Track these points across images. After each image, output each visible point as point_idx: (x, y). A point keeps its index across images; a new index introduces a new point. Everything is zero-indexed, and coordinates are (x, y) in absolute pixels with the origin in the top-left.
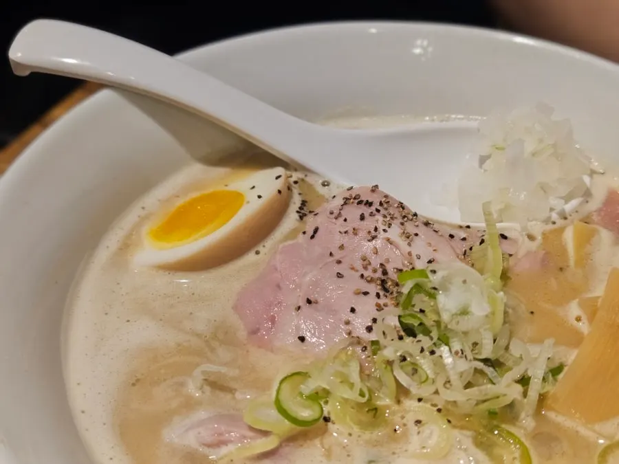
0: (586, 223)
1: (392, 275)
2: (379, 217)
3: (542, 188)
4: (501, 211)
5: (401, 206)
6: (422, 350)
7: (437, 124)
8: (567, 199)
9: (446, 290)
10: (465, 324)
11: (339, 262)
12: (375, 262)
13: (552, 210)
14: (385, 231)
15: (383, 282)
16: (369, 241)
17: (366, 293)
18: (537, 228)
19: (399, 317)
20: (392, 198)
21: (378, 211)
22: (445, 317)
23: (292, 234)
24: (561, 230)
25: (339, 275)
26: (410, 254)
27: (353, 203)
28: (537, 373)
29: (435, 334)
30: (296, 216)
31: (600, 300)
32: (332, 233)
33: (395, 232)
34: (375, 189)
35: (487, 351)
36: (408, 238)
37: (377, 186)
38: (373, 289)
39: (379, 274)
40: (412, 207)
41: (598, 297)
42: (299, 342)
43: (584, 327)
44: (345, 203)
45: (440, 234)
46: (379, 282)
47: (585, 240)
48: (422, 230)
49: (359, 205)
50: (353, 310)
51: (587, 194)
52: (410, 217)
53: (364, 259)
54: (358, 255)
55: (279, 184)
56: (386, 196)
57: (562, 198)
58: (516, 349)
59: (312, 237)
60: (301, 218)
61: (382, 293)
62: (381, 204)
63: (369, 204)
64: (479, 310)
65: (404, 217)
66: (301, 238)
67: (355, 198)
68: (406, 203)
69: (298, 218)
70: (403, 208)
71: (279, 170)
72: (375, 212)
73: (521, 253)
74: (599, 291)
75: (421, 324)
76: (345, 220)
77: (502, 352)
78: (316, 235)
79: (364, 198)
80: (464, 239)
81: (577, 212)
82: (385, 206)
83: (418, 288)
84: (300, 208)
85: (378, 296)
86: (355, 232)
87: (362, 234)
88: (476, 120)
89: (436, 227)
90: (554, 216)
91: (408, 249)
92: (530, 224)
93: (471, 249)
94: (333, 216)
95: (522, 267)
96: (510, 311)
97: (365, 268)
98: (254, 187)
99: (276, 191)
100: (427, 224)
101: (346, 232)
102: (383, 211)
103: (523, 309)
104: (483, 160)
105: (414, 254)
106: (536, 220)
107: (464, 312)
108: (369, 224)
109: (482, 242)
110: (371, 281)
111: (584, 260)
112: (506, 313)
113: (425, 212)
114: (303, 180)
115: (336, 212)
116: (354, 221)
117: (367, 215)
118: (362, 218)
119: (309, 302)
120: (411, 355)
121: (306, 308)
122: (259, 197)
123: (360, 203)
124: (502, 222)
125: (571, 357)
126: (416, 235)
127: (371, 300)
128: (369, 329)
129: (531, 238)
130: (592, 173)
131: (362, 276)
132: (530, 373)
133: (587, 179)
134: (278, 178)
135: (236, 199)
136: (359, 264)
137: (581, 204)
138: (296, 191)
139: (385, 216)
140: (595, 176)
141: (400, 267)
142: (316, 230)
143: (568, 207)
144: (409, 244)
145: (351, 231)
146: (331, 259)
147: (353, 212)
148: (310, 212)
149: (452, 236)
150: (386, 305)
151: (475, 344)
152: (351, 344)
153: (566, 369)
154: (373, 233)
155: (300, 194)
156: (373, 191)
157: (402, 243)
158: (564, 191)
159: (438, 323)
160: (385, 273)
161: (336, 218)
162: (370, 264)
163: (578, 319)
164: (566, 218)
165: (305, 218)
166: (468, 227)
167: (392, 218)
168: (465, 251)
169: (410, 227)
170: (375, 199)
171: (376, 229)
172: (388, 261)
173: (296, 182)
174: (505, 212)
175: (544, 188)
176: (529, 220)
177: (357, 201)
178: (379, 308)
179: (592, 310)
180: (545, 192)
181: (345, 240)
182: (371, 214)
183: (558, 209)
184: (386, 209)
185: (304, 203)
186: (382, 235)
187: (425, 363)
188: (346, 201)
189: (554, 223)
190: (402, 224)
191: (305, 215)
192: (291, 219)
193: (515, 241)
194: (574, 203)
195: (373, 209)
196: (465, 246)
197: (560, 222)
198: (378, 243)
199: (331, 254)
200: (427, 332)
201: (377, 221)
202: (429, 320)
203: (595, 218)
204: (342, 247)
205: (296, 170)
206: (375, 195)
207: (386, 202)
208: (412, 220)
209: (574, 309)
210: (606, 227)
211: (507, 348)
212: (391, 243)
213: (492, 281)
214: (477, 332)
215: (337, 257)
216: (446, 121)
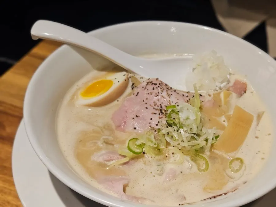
0: (228, 91)
1: (164, 108)
2: (159, 89)
3: (213, 79)
4: (200, 87)
5: (166, 85)
6: (174, 131)
7: (178, 57)
8: (222, 83)
9: (182, 112)
10: (188, 122)
11: (146, 104)
12: (158, 104)
13: (217, 86)
14: (161, 93)
15: (161, 110)
16: (156, 96)
17: (155, 114)
18: (212, 92)
19: (167, 121)
20: (163, 82)
21: (159, 87)
22: (182, 120)
23: (130, 95)
24: (220, 93)
25: (147, 108)
26: (170, 101)
27: (150, 84)
28: (210, 138)
29: (178, 126)
30: (131, 88)
31: (231, 116)
32: (143, 94)
33: (164, 94)
34: (157, 79)
35: (195, 131)
36: (169, 95)
37: (158, 78)
38: (158, 112)
39: (160, 108)
40: (170, 85)
41: (231, 115)
42: (134, 129)
43: (226, 124)
44: (147, 84)
45: (179, 94)
46: (160, 110)
47: (227, 96)
48: (174, 93)
49: (152, 85)
50: (151, 119)
51: (229, 82)
52: (169, 88)
53: (154, 103)
54: (153, 101)
55: (125, 77)
56: (161, 82)
57: (220, 82)
58: (204, 131)
59: (137, 95)
60: (133, 89)
61: (161, 114)
62: (160, 84)
63: (156, 84)
64: (192, 117)
65: (167, 89)
66: (133, 96)
67: (151, 82)
68: (168, 84)
69: (132, 89)
70: (167, 86)
71: (124, 73)
72: (157, 87)
73: (207, 100)
74: (231, 113)
75: (174, 123)
76: (148, 90)
77: (200, 131)
78: (138, 95)
79: (154, 83)
80: (187, 96)
81: (225, 87)
82: (161, 85)
83: (173, 111)
84: (132, 86)
85: (159, 114)
86: (151, 93)
87: (154, 94)
88: (191, 56)
89: (178, 92)
90: (217, 88)
91: (169, 99)
93: (190, 99)
94: (144, 88)
95: (207, 105)
96: (202, 119)
97: (155, 105)
98: (116, 79)
99: (124, 80)
100: (175, 91)
101: (148, 94)
102: (160, 87)
103: (207, 119)
104: (194, 69)
105: (171, 101)
106: (210, 90)
107: (188, 118)
108: (156, 91)
109: (193, 96)
110: (157, 110)
111: (227, 103)
112: (201, 120)
113: (174, 87)
114: (133, 76)
116: (151, 90)
117: (155, 88)
118: (153, 89)
119: (137, 116)
120: (171, 133)
121: (136, 118)
122: (119, 82)
123: (152, 84)
124: (200, 90)
125: (220, 133)
126: (172, 95)
127: (157, 116)
128: (157, 125)
129: (210, 95)
130: (230, 74)
131: (154, 108)
132: (208, 138)
133: (228, 76)
134: (124, 75)
135: (110, 83)
136: (153, 104)
137: (227, 84)
138: (130, 80)
139: (161, 88)
140: (231, 75)
141: (166, 105)
142: (138, 93)
143: (222, 85)
144: (169, 98)
145: (150, 93)
146: (143, 103)
147: (150, 87)
148: (136, 87)
149: (183, 95)
150: (162, 117)
151: (191, 129)
152: (151, 130)
153: (220, 137)
154: (157, 94)
155: (132, 81)
156: (157, 80)
157: (167, 97)
158: (221, 80)
159: (179, 123)
160: (161, 107)
161: (145, 89)
162: (156, 104)
163: (224, 121)
164: (221, 89)
165: (134, 89)
166: (189, 92)
167: (163, 89)
168: (188, 100)
169: (170, 92)
170: (158, 83)
171: (158, 93)
172: (162, 103)
173: (130, 77)
174: (201, 87)
175: (214, 79)
176: (209, 90)
177: (151, 83)
178: (160, 118)
179: (228, 118)
180: (214, 80)
181: (147, 96)
182: (157, 88)
183: (219, 86)
184: (161, 86)
185: (133, 84)
186: (160, 95)
187: (175, 135)
188: (148, 83)
189: (217, 91)
190: (167, 91)
191: (134, 88)
192: (129, 89)
193: (204, 97)
194: (224, 84)
195: (157, 86)
196: (188, 98)
197: (219, 91)
198: (159, 97)
199: (143, 101)
200: (176, 125)
201: (159, 90)
202: (176, 121)
203: (231, 89)
204: (147, 99)
205: (130, 73)
206: (157, 81)
207: (161, 84)
208: (170, 90)
209: (223, 118)
210: (234, 92)
211: (201, 130)
212: (163, 97)
213: (196, 109)
214: (192, 125)
215: (145, 102)
216: (181, 56)
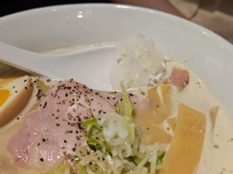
0: (165, 84)
1: (83, 120)
2: (74, 94)
3: (145, 71)
4: (129, 84)
5: (85, 87)
6: (99, 159)
7: (97, 48)
8: (156, 74)
9: (107, 127)
10: (117, 142)
11: (57, 118)
12: (74, 115)
13: (150, 80)
14: (77, 100)
15: (79, 125)
16: (71, 106)
17: (71, 132)
18: (145, 89)
19: (88, 142)
20: (80, 84)
21: (74, 91)
22: (108, 140)
23: (35, 107)
24: (156, 88)
25: (58, 125)
26: (90, 109)
27: (62, 88)
28: (153, 159)
29: (104, 150)
30: (36, 98)
31: (176, 119)
32: (53, 104)
33: (82, 100)
34: (71, 81)
35: (129, 153)
36: (89, 102)
37: (72, 79)
38: (75, 129)
39: (77, 121)
40: (90, 86)
41: (175, 118)
42: (40, 161)
43: (171, 132)
44: (58, 89)
45: (103, 97)
46: (77, 125)
47: (166, 91)
48: (95, 97)
49: (65, 89)
50: (65, 142)
51: (164, 71)
52: (89, 92)
53: (69, 115)
54: (67, 113)
55: (26, 84)
56: (77, 83)
57: (154, 74)
58: (142, 150)
59: (44, 107)
60: (39, 98)
61: (78, 130)
62: (75, 87)
63: (69, 88)
64: (123, 134)
65: (86, 92)
66: (39, 108)
67: (63, 86)
68: (87, 85)
69: (37, 99)
70: (85, 88)
71: (26, 77)
72: (72, 91)
73: (140, 101)
74: (175, 114)
75: (97, 145)
76: (59, 97)
77: (136, 152)
78: (46, 106)
79: (67, 86)
80: (114, 98)
81: (161, 79)
82: (77, 88)
83: (94, 127)
84: (38, 94)
85: (77, 132)
86: (64, 102)
87: (67, 103)
88: (113, 44)
89: (101, 94)
90: (152, 82)
91: (89, 107)
92: (142, 87)
93: (117, 103)
94: (53, 96)
95: (141, 108)
96: (138, 130)
97: (70, 119)
98: (14, 87)
99: (24, 88)
100: (97, 94)
101: (60, 103)
102: (76, 91)
103: (144, 128)
104: (119, 61)
105: (92, 109)
106: (144, 85)
107: (116, 137)
108: (70, 98)
109: (122, 100)
110: (73, 125)
111: (167, 100)
112: (136, 131)
113: (95, 88)
114: (38, 80)
115: (54, 94)
116: (63, 97)
117: (68, 93)
118: (67, 95)
119: (44, 140)
120: (94, 161)
121: (43, 144)
122: (16, 92)
123: (65, 88)
124: (130, 88)
125: (167, 148)
126: (92, 100)
127: (74, 135)
128: (74, 150)
129: (143, 93)
130: (165, 61)
131: (69, 123)
132: (150, 161)
133: (163, 64)
134: (25, 81)
135: (6, 93)
136: (66, 117)
137: (162, 76)
138: (35, 86)
139: (77, 93)
140: (167, 63)
141: (86, 116)
142: (46, 104)
143: (157, 78)
144: (89, 105)
145: (62, 102)
146: (54, 117)
147: (62, 93)
148: (43, 95)
149: (108, 98)
150: (81, 136)
151: (123, 151)
152: (66, 159)
153: (166, 155)
154: (72, 102)
155: (37, 87)
156: (71, 82)
157: (86, 105)
158: (154, 72)
159: (105, 143)
160: (79, 120)
161: (55, 97)
162: (72, 117)
163: (168, 129)
164: (157, 83)
165: (40, 99)
166: (115, 92)
167: (80, 93)
168: (115, 104)
169: (89, 97)
170: (72, 85)
171: (73, 100)
172: (80, 114)
173: (35, 82)
174: (131, 83)
175: (146, 71)
176: (141, 86)
177: (63, 87)
178: (78, 138)
179: (173, 124)
180: (146, 72)
181: (60, 107)
182: (71, 93)
183: (153, 79)
184: (77, 89)
185: (39, 91)
186: (76, 102)
187: (101, 164)
188: (59, 88)
189: (152, 85)
190: (85, 95)
191: (40, 97)
192: (34, 100)
193: (136, 96)
194: (159, 76)
195: (71, 90)
196: (115, 101)
197: (155, 85)
198: (74, 106)
199: (53, 115)
200: (100, 149)
201: (74, 96)
202: (101, 142)
203: (169, 81)
204: (58, 111)
205: (34, 76)
206: (72, 84)
207: (77, 86)
208: (90, 93)
209: (166, 125)
210: (174, 84)
211: (138, 149)
212: (81, 105)
213: (128, 118)
214: (124, 144)
215: (56, 116)
216: (101, 46)
